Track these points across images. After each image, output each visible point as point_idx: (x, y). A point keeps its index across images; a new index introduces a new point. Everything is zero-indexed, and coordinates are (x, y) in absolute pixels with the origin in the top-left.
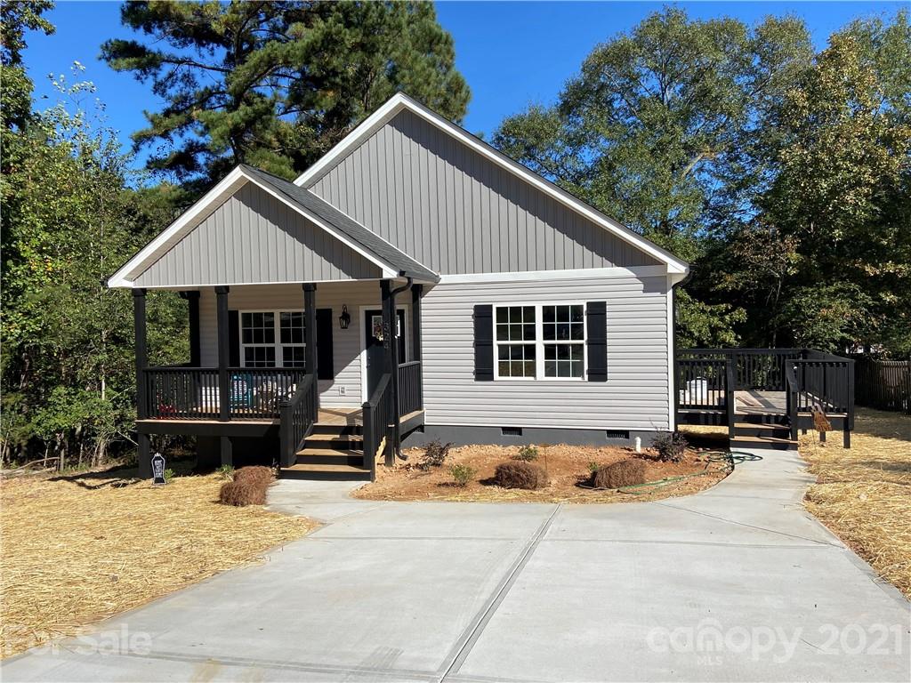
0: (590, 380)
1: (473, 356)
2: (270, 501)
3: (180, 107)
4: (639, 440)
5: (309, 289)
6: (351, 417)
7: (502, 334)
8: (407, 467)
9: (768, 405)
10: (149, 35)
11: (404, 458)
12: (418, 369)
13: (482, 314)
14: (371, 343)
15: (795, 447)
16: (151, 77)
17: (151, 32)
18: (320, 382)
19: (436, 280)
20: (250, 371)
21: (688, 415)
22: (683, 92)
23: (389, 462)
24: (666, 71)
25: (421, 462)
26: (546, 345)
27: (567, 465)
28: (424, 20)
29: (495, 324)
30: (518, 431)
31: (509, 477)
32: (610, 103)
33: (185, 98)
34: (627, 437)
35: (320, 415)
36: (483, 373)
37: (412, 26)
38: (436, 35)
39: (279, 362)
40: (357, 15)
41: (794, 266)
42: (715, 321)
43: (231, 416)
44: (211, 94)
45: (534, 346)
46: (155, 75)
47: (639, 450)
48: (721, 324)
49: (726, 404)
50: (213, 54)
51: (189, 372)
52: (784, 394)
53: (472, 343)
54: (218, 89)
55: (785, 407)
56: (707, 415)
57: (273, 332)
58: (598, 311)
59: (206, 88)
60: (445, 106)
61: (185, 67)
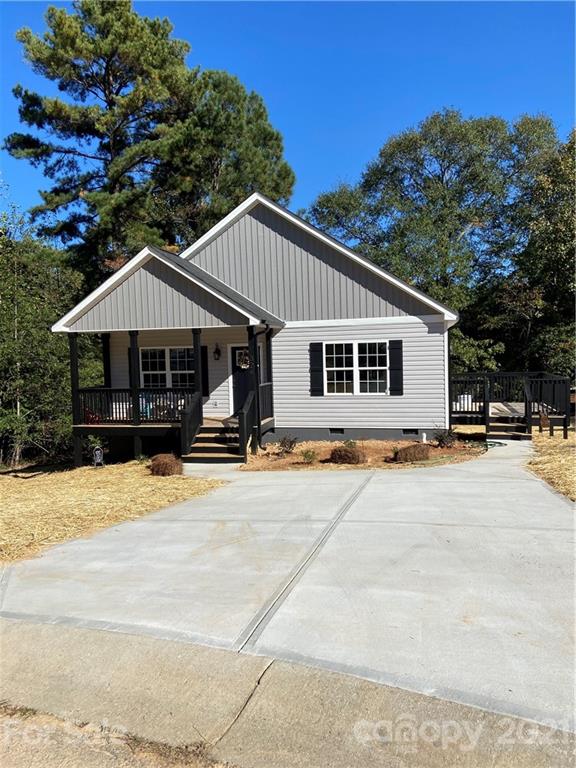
0: (391, 394)
1: (309, 379)
2: (185, 472)
3: (66, 187)
4: (425, 435)
5: (196, 332)
6: (225, 421)
7: (330, 363)
8: (268, 455)
9: (513, 411)
10: (41, 130)
11: (265, 449)
12: (270, 388)
13: (315, 349)
14: (236, 370)
15: (529, 438)
16: (42, 163)
17: (42, 127)
18: (204, 398)
19: (282, 325)
20: (147, 390)
21: (458, 418)
22: (458, 173)
23: (254, 451)
24: (445, 157)
25: (277, 451)
26: (361, 371)
27: (377, 451)
28: (259, 121)
29: (324, 356)
30: (341, 431)
31: (341, 457)
32: (401, 181)
33: (70, 180)
34: (417, 433)
35: (204, 421)
36: (316, 390)
37: (250, 125)
38: (269, 133)
39: (169, 384)
40: (209, 119)
41: (540, 311)
42: (482, 352)
43: (141, 422)
44: (92, 178)
45: (352, 371)
46: (46, 161)
47: (425, 441)
48: (485, 355)
49: (484, 410)
50: (89, 144)
51: (103, 391)
52: (523, 404)
53: (308, 370)
54: (98, 172)
55: (524, 412)
56: (471, 418)
57: (164, 363)
58: (396, 346)
59: (89, 173)
60: (276, 188)
61: (71, 155)
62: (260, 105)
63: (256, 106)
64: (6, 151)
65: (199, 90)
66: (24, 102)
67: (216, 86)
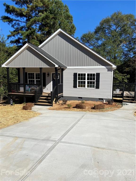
0: (96, 88)
1: (73, 83)
2: (32, 109)
3: (17, 30)
4: (105, 100)
5: (41, 68)
6: (49, 94)
7: (79, 79)
8: (59, 104)
9: (131, 94)
10: (11, 15)
11: (59, 102)
12: (62, 85)
13: (75, 75)
14: (53, 80)
15: (135, 103)
16: (11, 24)
17: (11, 14)
18: (43, 87)
19: (66, 68)
20: (29, 84)
21: (115, 96)
22: (120, 29)
23: (56, 103)
24: (117, 24)
25: (62, 103)
26: (88, 81)
27: (90, 105)
28: (67, 13)
29: (78, 77)
30: (81, 98)
31: (78, 107)
32: (105, 31)
33: (18, 28)
34: (103, 100)
35: (43, 93)
36: (75, 86)
37: (64, 14)
38: (69, 16)
39: (35, 83)
40: (53, 11)
42: (123, 77)
43: (26, 93)
44: (23, 28)
45: (85, 81)
46: (12, 23)
47: (105, 102)
49: (122, 94)
50: (23, 19)
51: (18, 84)
52: (134, 92)
53: (73, 80)
54: (24, 26)
55: (134, 95)
56: (118, 96)
57: (34, 77)
58: (98, 75)
59: (22, 26)
60: (70, 31)
61: (18, 22)
62: (67, 8)
63: (66, 9)
64: (1, 20)
65: (51, 4)
66: (6, 7)
67: (55, 3)
